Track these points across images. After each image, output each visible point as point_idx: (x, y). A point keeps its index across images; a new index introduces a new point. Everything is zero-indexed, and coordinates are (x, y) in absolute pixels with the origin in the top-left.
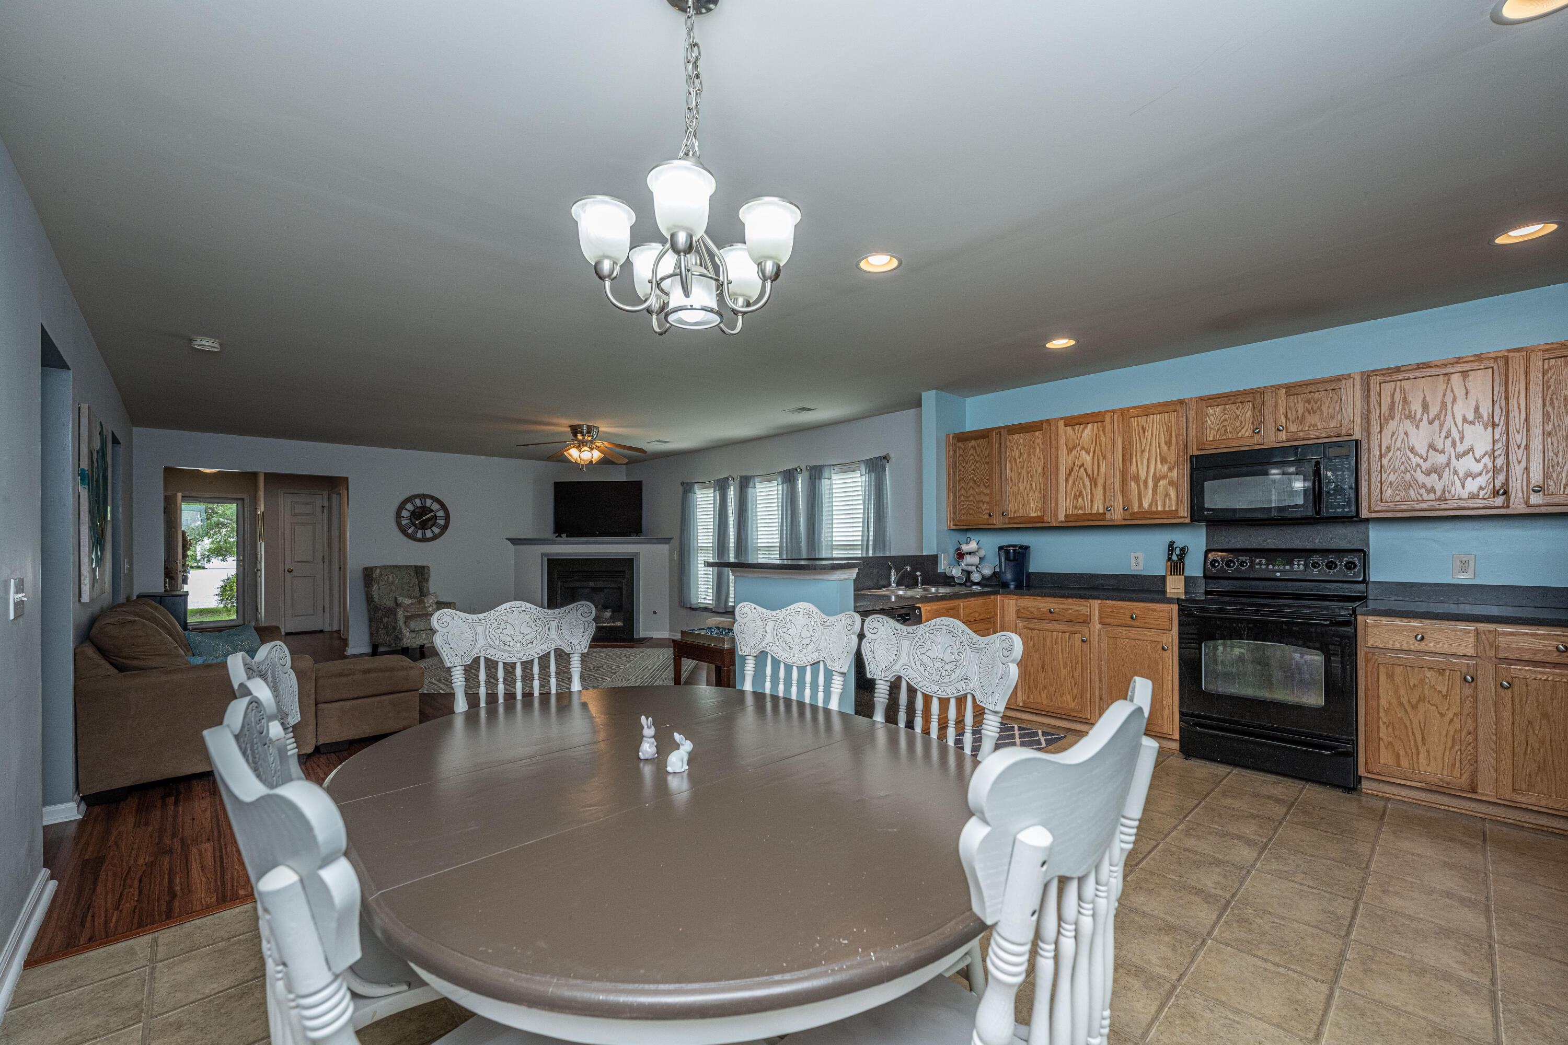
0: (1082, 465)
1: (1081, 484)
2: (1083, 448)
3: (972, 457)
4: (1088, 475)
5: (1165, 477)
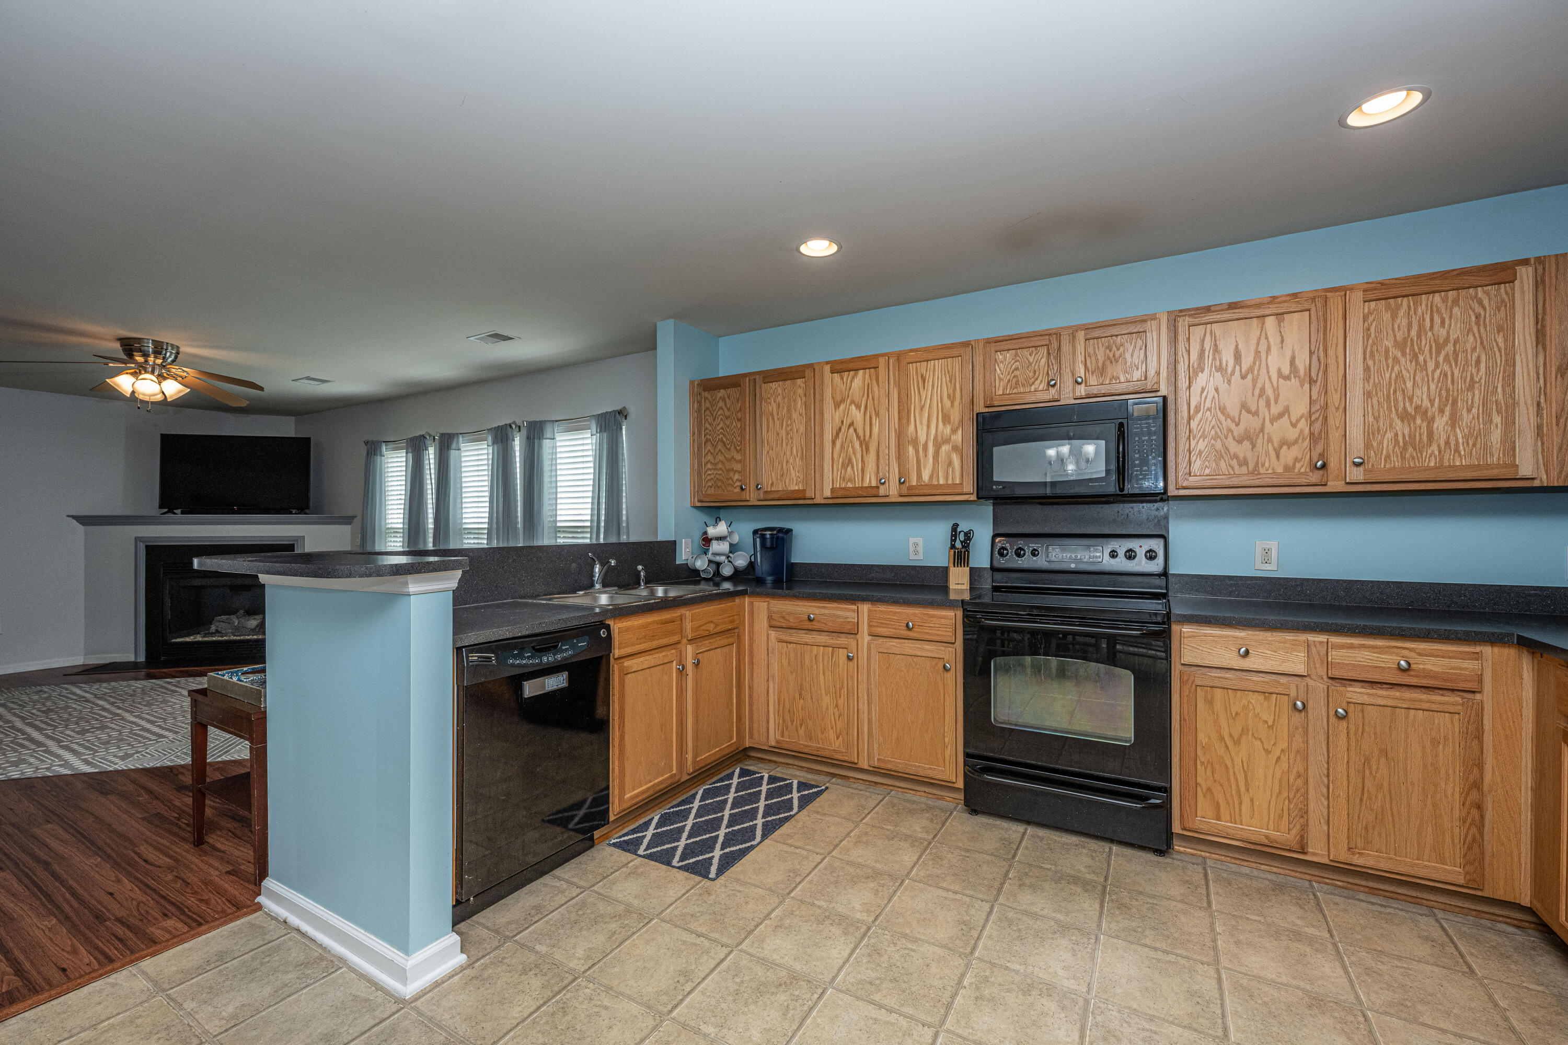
0: (852, 424)
1: (850, 449)
2: (853, 402)
3: (721, 412)
4: (858, 437)
5: (947, 441)
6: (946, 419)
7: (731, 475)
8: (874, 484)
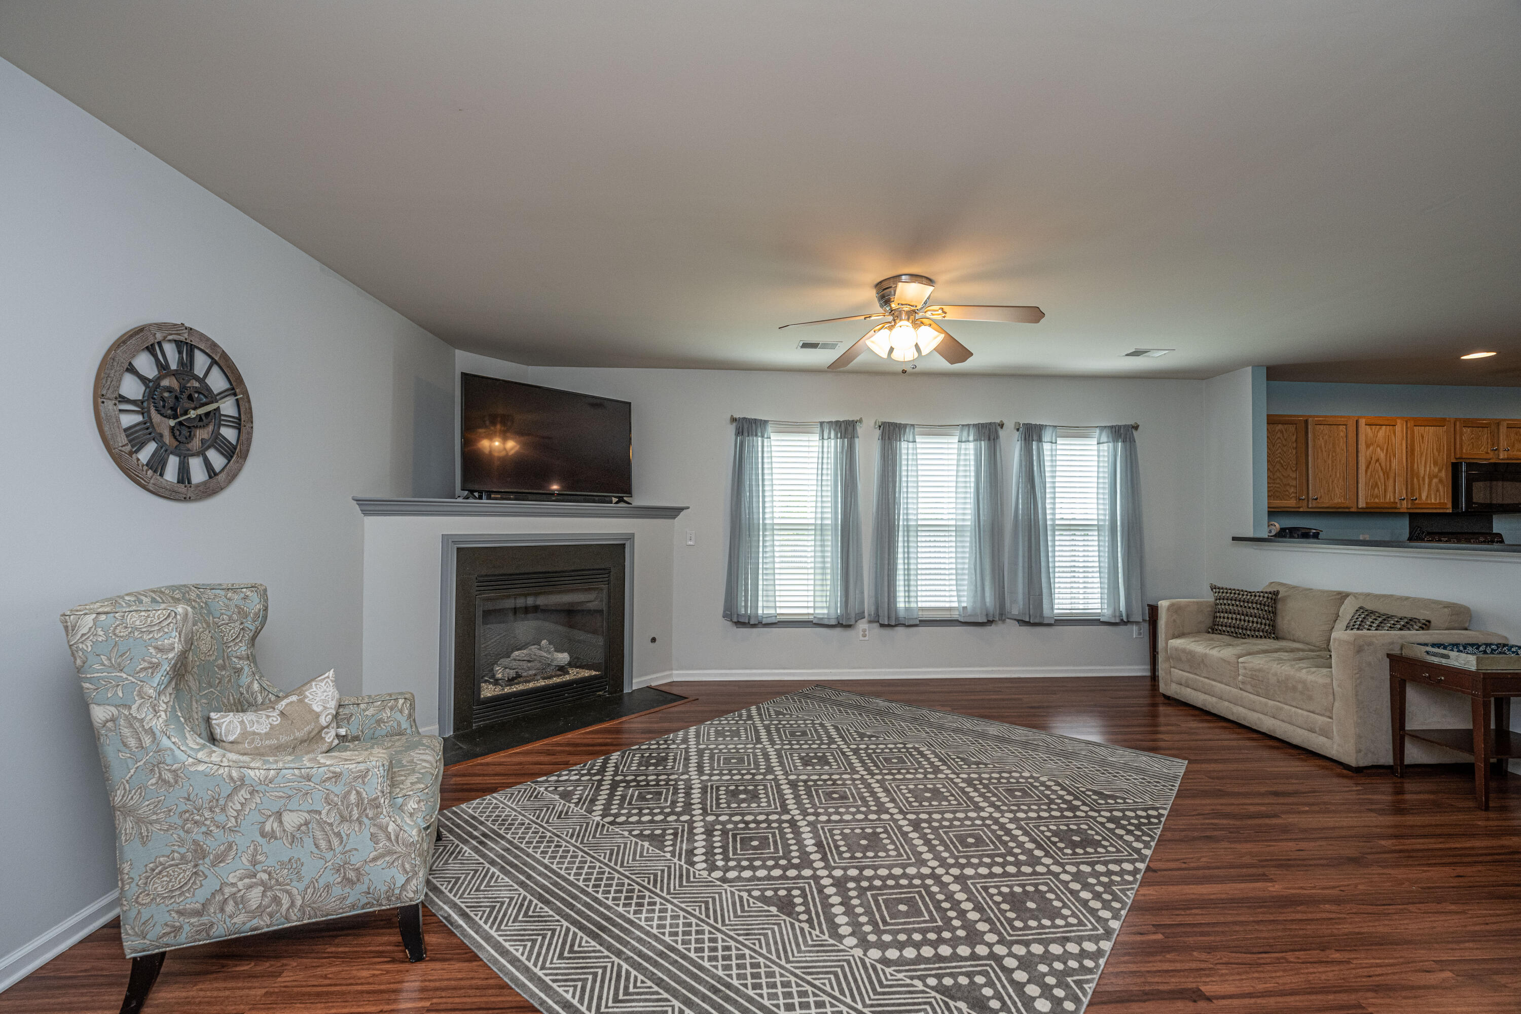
0: (1377, 460)
1: (1377, 476)
2: (1378, 446)
3: (1279, 441)
4: (1382, 469)
5: (1436, 476)
6: (1435, 464)
7: (1288, 488)
8: (1392, 500)
